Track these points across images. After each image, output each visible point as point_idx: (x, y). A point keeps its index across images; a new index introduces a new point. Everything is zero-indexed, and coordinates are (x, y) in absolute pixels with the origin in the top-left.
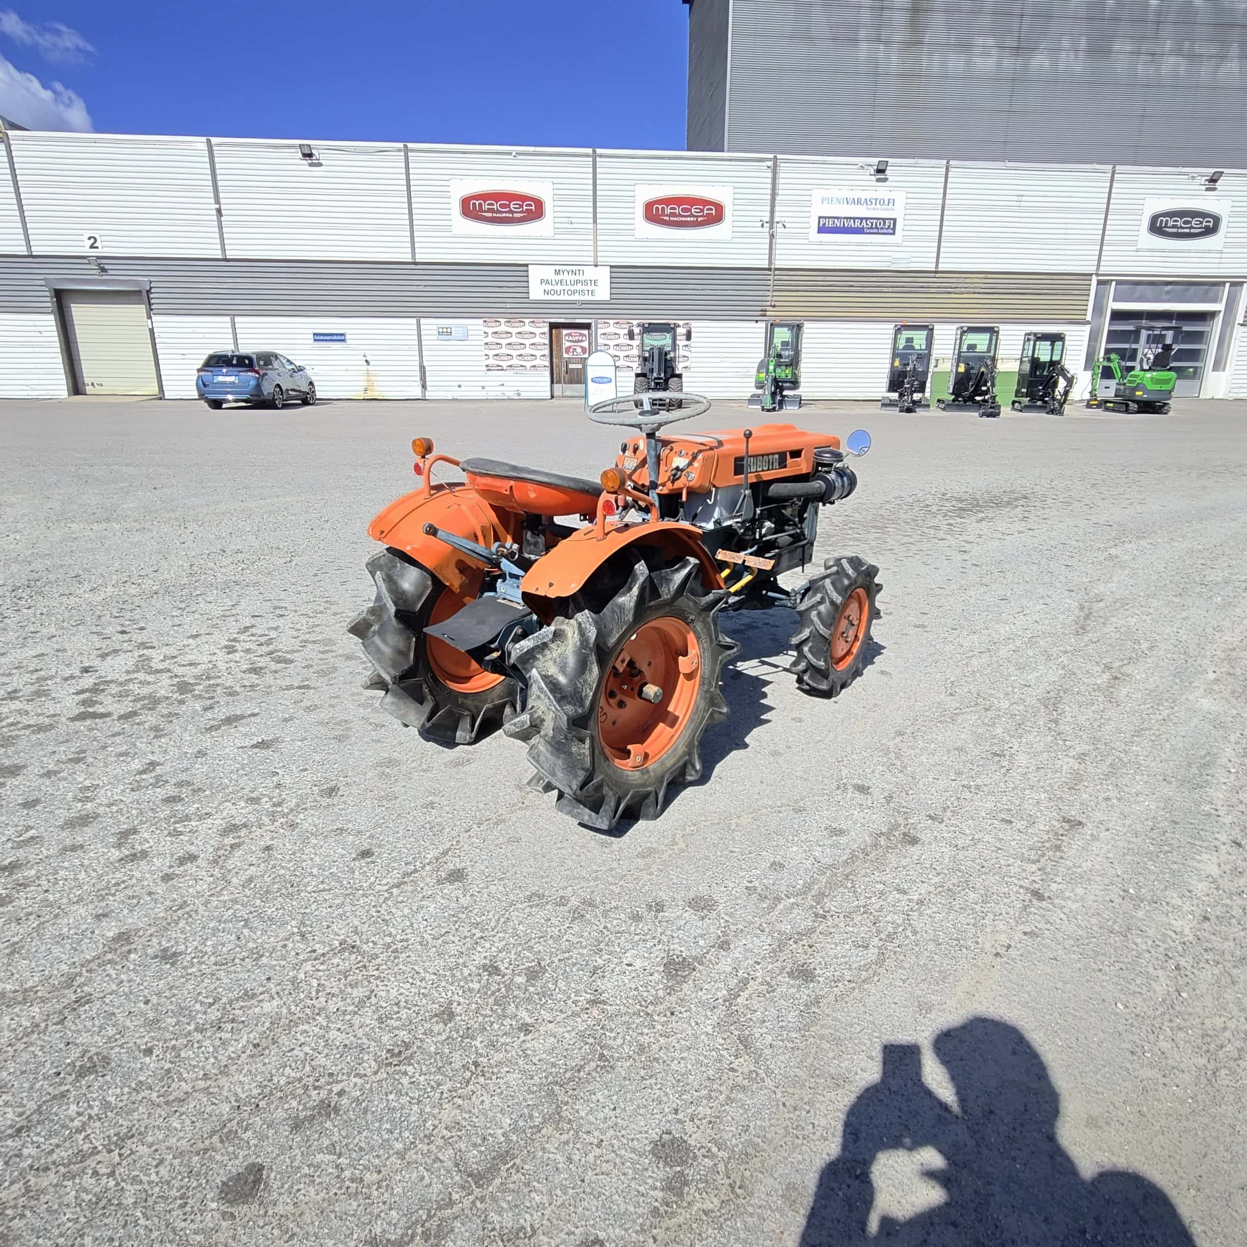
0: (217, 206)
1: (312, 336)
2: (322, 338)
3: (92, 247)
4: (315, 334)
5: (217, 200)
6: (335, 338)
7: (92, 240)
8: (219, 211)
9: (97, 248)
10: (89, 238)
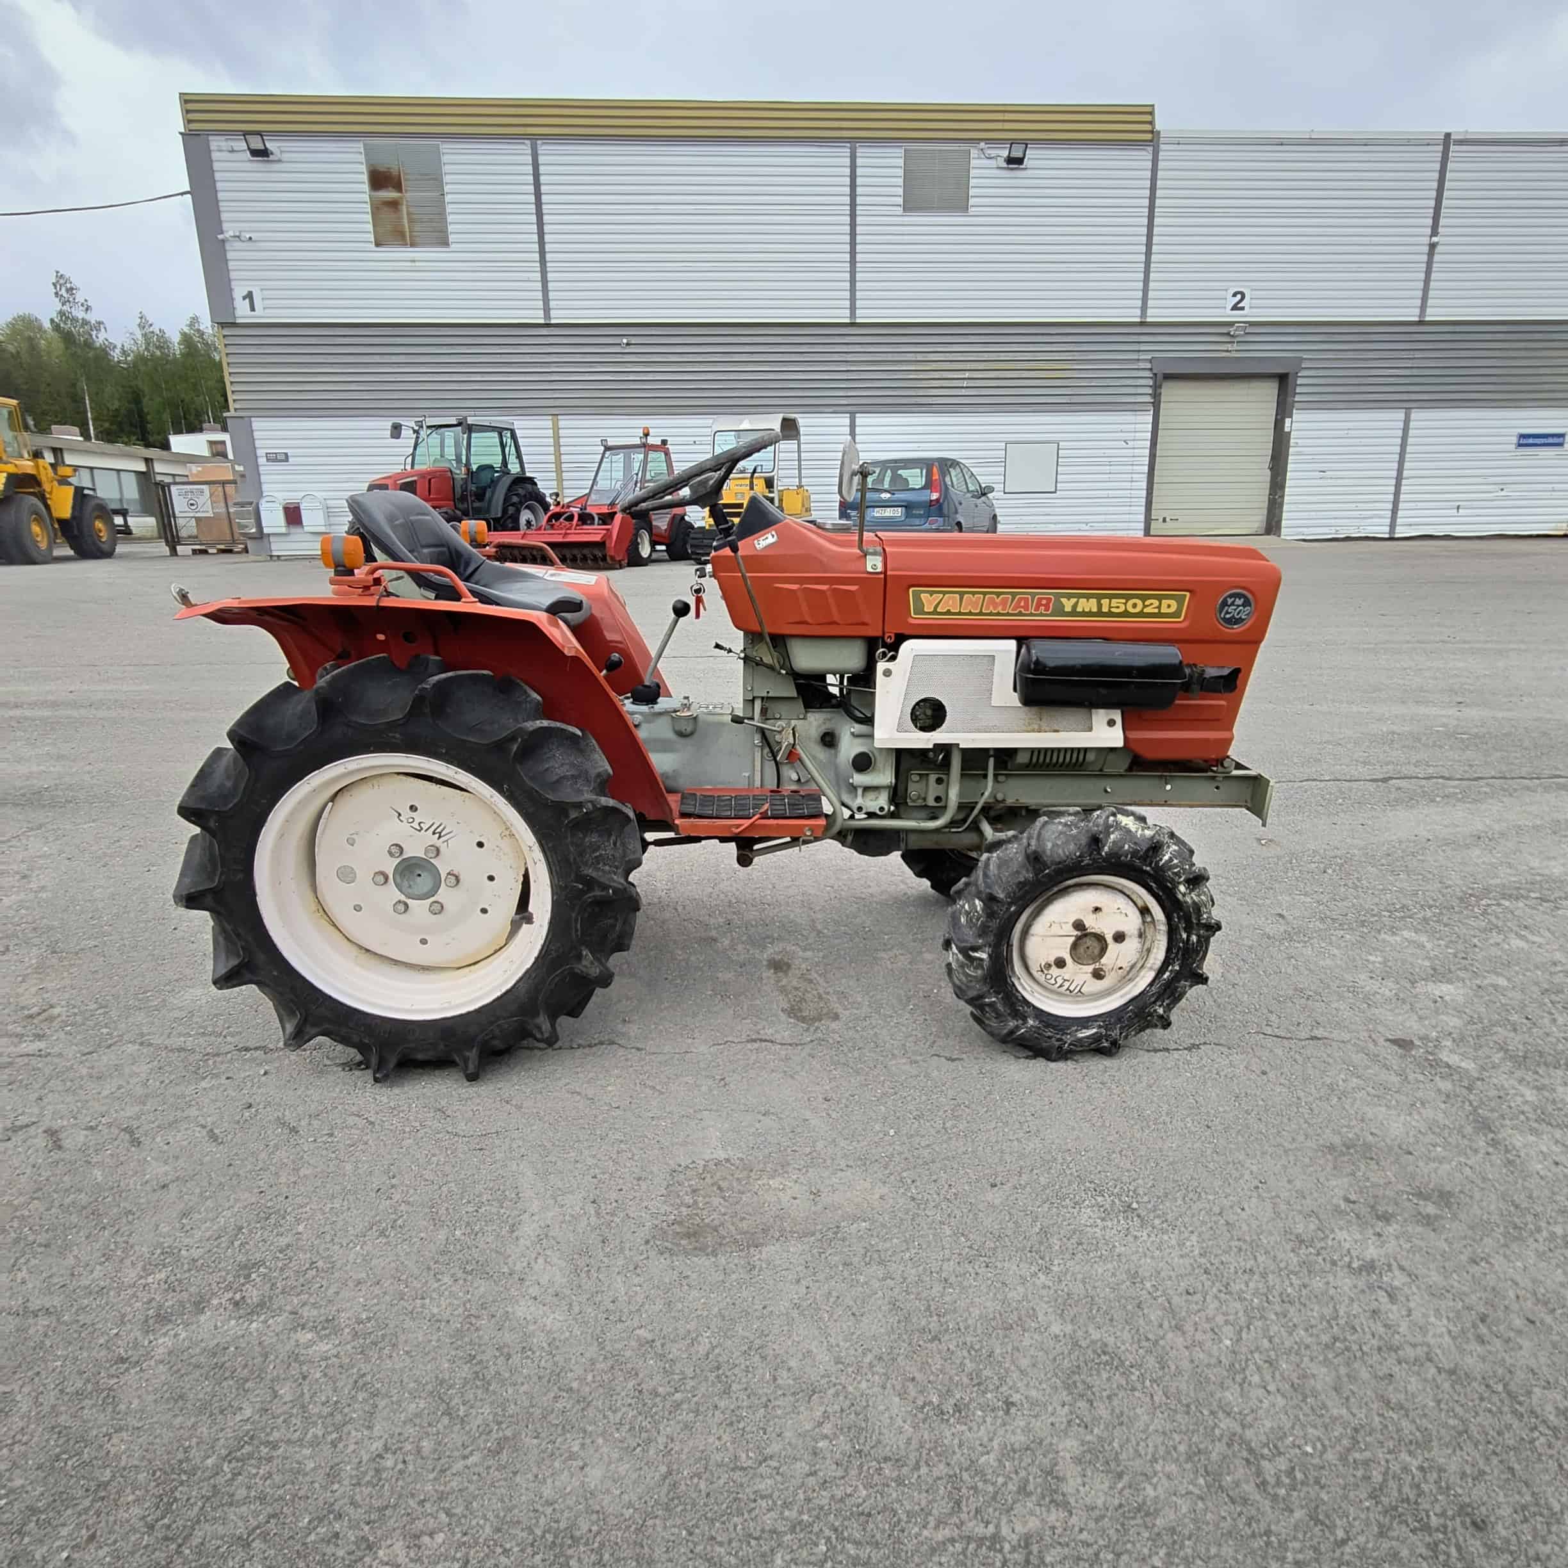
0: (1435, 239)
1: (1515, 440)
2: (1531, 441)
3: (1235, 308)
4: (1522, 436)
5: (1434, 232)
6: (1550, 440)
7: (1239, 297)
8: (1433, 246)
9: (1242, 308)
10: (1235, 295)
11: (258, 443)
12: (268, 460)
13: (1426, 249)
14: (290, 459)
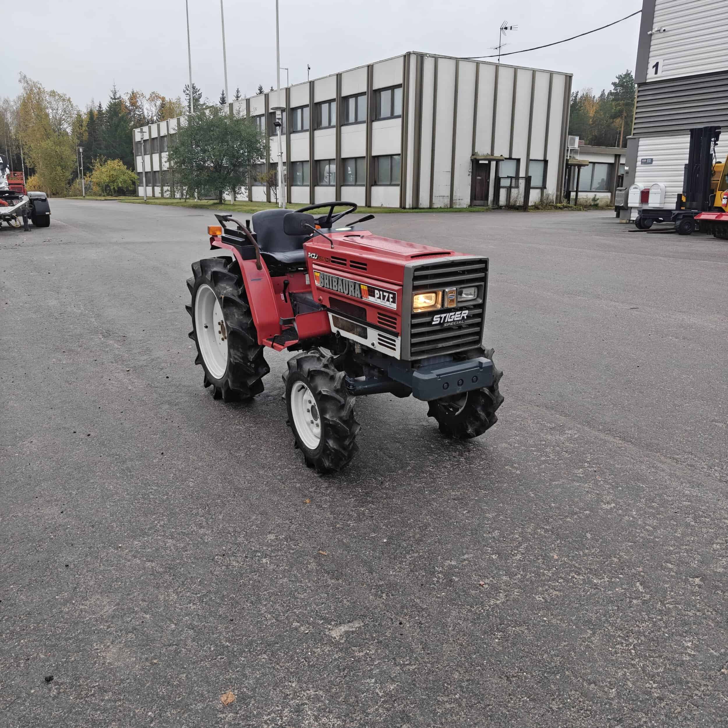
11: (639, 153)
12: (642, 163)
14: (654, 162)
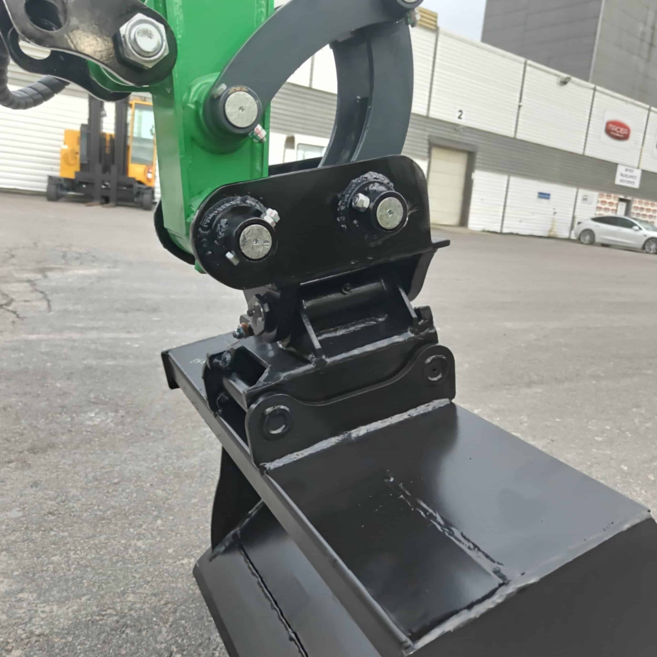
0: (520, 104)
2: (542, 196)
4: (539, 193)
5: (520, 101)
6: (546, 196)
7: (461, 113)
9: (461, 118)
10: (459, 111)
13: (517, 107)
